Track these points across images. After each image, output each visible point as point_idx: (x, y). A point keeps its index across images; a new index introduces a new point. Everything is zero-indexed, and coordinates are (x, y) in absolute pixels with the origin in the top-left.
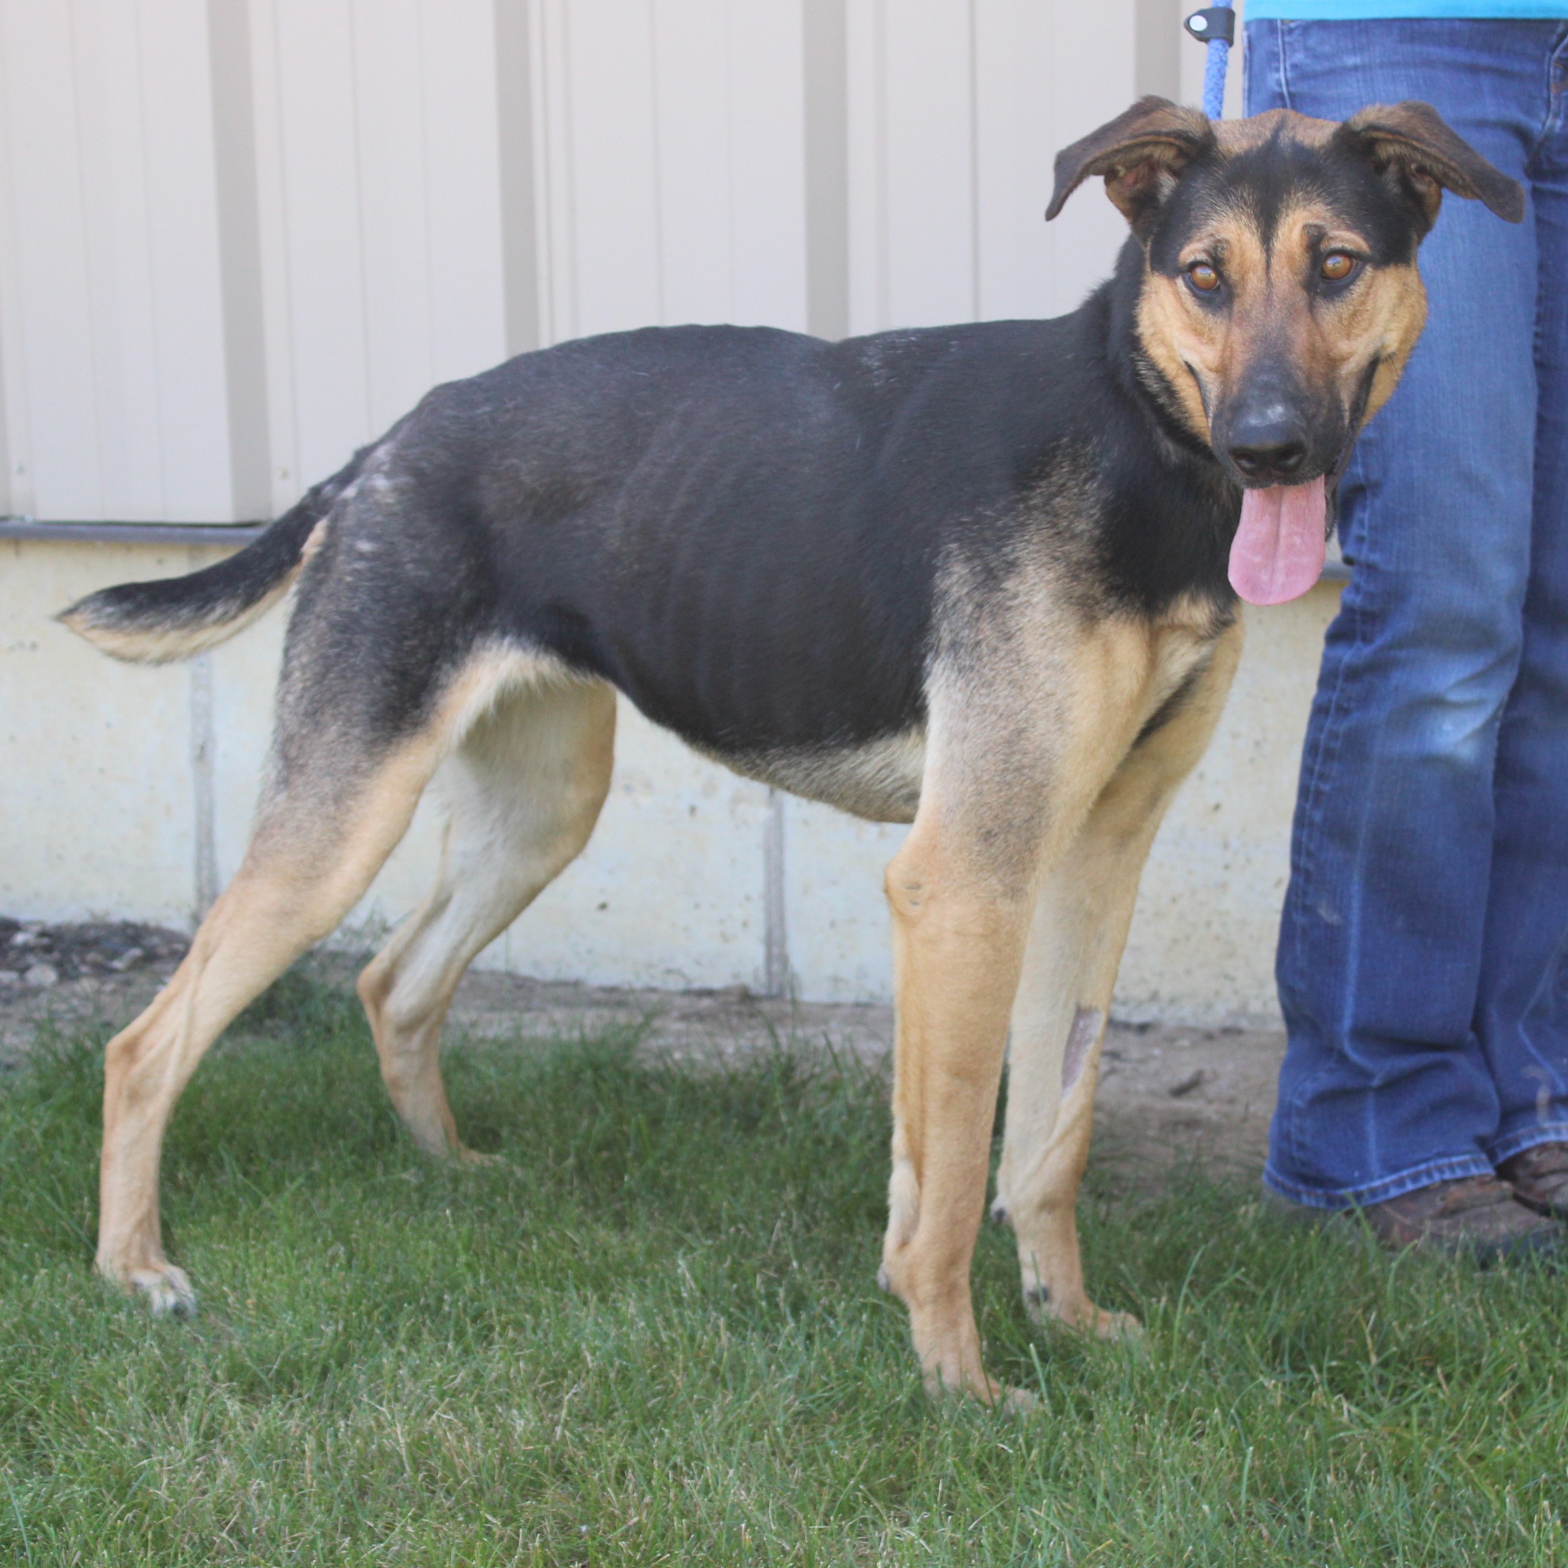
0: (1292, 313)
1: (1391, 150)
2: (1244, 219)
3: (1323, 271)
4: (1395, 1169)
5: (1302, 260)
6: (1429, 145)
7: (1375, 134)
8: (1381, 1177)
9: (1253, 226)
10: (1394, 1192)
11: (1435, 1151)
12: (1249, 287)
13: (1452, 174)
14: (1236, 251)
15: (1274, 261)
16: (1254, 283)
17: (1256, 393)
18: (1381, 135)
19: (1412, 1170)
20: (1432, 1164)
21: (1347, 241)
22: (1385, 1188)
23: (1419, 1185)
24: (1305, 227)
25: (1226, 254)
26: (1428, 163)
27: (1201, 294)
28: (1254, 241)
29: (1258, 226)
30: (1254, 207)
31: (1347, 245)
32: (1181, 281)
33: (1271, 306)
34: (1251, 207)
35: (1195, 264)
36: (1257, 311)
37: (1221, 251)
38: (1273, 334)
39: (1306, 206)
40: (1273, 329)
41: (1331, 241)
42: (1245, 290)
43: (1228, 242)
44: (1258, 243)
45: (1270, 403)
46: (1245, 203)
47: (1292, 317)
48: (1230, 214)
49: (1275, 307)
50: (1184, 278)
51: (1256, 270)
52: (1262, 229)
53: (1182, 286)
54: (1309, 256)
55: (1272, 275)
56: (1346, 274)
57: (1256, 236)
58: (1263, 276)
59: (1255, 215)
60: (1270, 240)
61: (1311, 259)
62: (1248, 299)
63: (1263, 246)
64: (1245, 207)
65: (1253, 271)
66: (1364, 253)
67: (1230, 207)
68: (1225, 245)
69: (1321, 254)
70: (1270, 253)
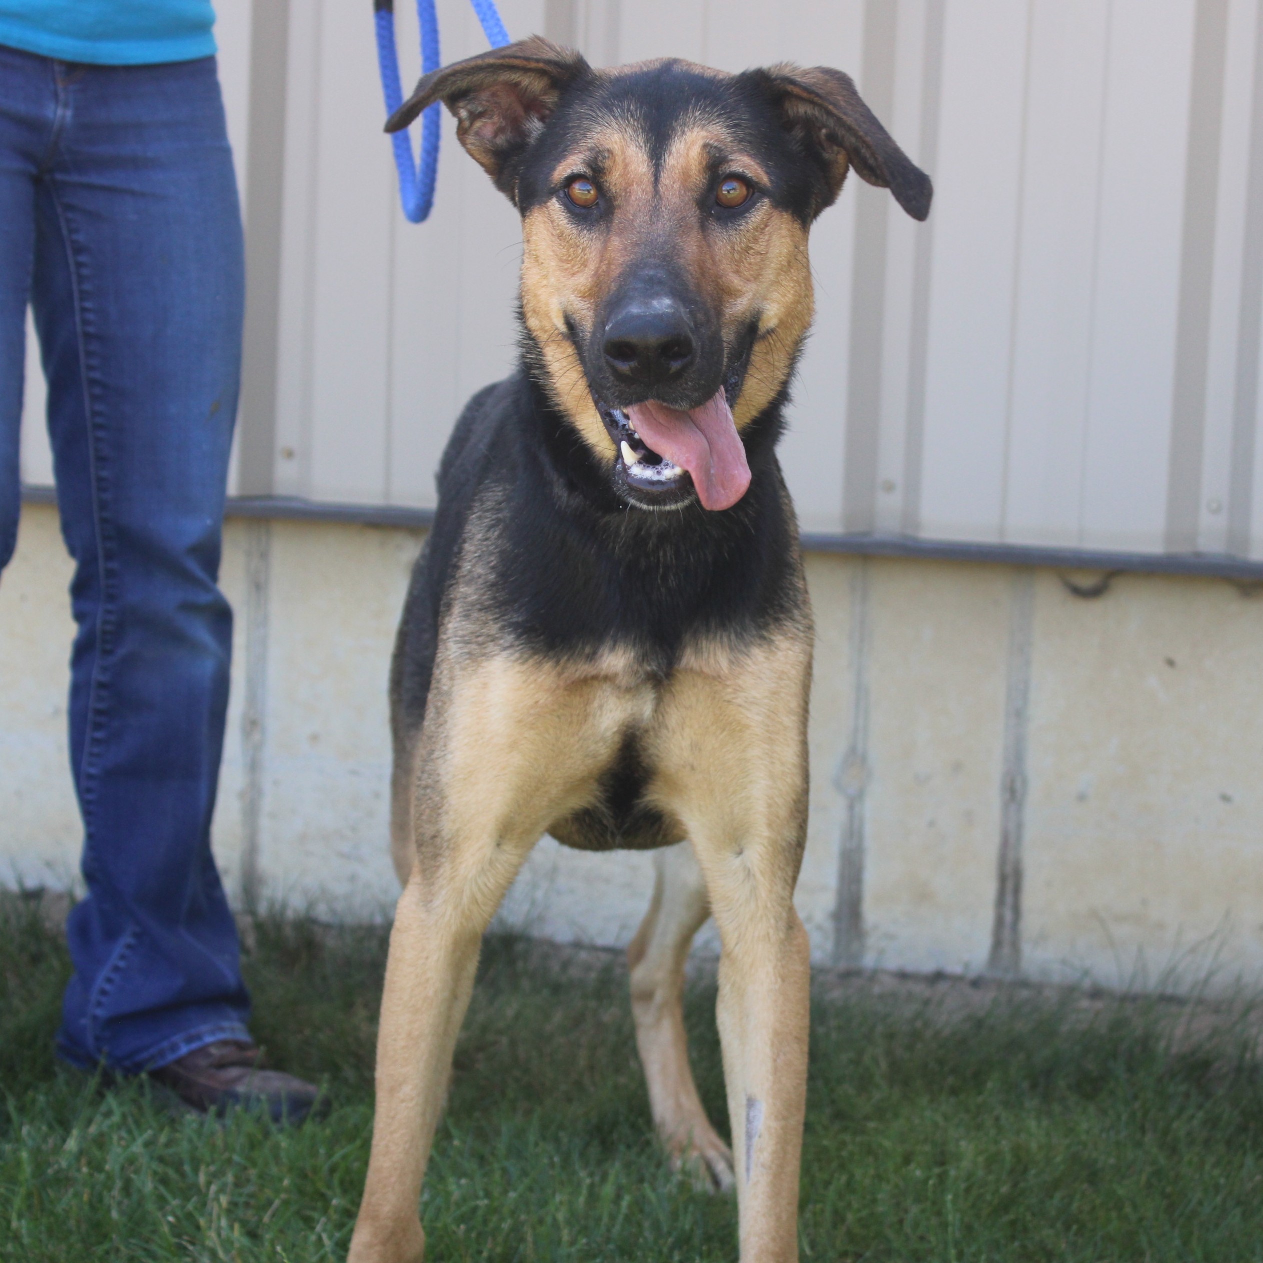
0: (682, 226)
1: (803, 109)
2: (630, 130)
3: (717, 197)
5: (698, 178)
6: (845, 114)
7: (790, 88)
9: (641, 139)
12: (633, 198)
13: (863, 151)
14: (619, 159)
15: (664, 175)
16: (640, 193)
17: (640, 285)
18: (796, 90)
21: (748, 167)
24: (705, 146)
25: (608, 163)
26: (841, 132)
27: (577, 211)
28: (640, 155)
29: (647, 141)
30: (641, 120)
31: (747, 172)
32: (554, 200)
33: (658, 216)
34: (638, 120)
35: (572, 179)
36: (641, 220)
37: (601, 161)
38: (660, 240)
39: (704, 125)
40: (659, 236)
41: (731, 163)
42: (627, 201)
43: (609, 151)
44: (645, 157)
45: (657, 295)
46: (632, 116)
47: (682, 229)
48: (614, 123)
49: (663, 216)
50: (558, 197)
51: (641, 182)
52: (651, 144)
53: (555, 205)
54: (707, 176)
55: (661, 189)
56: (740, 201)
57: (643, 150)
58: (650, 188)
59: (643, 129)
60: (661, 156)
61: (709, 180)
62: (631, 209)
63: (651, 160)
64: (631, 120)
65: (638, 183)
66: (764, 186)
67: (615, 117)
68: (607, 154)
69: (719, 176)
70: (660, 168)
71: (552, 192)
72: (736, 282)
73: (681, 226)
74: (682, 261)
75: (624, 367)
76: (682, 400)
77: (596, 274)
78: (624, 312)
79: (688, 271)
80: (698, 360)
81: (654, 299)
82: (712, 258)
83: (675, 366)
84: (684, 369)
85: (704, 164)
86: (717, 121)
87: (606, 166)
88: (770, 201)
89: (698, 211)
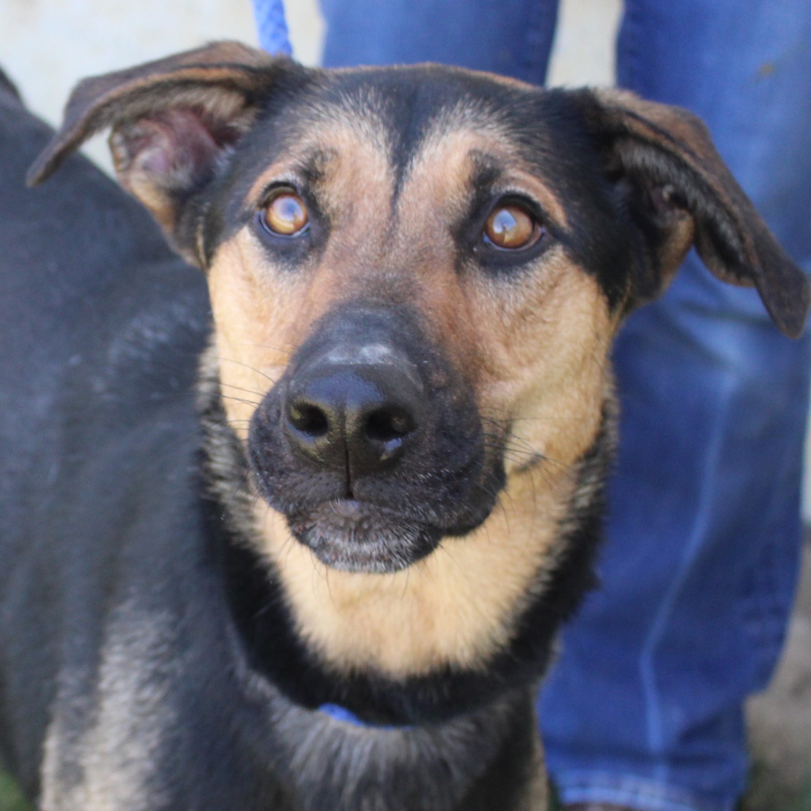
0: (424, 260)
1: (639, 156)
3: (487, 230)
7: (628, 122)
9: (381, 137)
12: (360, 216)
14: (346, 163)
15: (408, 187)
16: (371, 211)
17: (349, 328)
18: (637, 127)
21: (535, 190)
24: (472, 152)
25: (329, 167)
26: (693, 194)
27: (275, 242)
28: (377, 157)
29: (389, 139)
30: (383, 113)
31: (532, 194)
32: (245, 230)
33: (391, 245)
34: (378, 113)
35: (274, 191)
36: (366, 249)
37: (321, 165)
38: (388, 276)
39: (475, 128)
40: (388, 270)
41: (509, 181)
42: (351, 221)
43: (334, 152)
44: (385, 161)
45: (370, 341)
46: (370, 107)
47: (423, 264)
48: (343, 118)
49: (398, 246)
50: (251, 225)
51: (376, 196)
52: (394, 144)
53: (245, 237)
54: (470, 196)
55: (401, 207)
56: (520, 242)
57: (383, 152)
58: (386, 206)
59: (386, 124)
60: (407, 161)
61: (473, 201)
62: (356, 232)
63: (392, 166)
64: (368, 112)
65: (370, 197)
66: (557, 223)
67: (345, 109)
68: (329, 155)
69: (490, 198)
70: (404, 178)
71: (246, 219)
72: (502, 357)
73: (422, 260)
74: (418, 303)
78: (319, 360)
79: (426, 317)
81: (364, 345)
82: (468, 311)
84: (404, 452)
85: (466, 177)
86: (495, 125)
87: (326, 170)
88: (564, 250)
89: (452, 243)
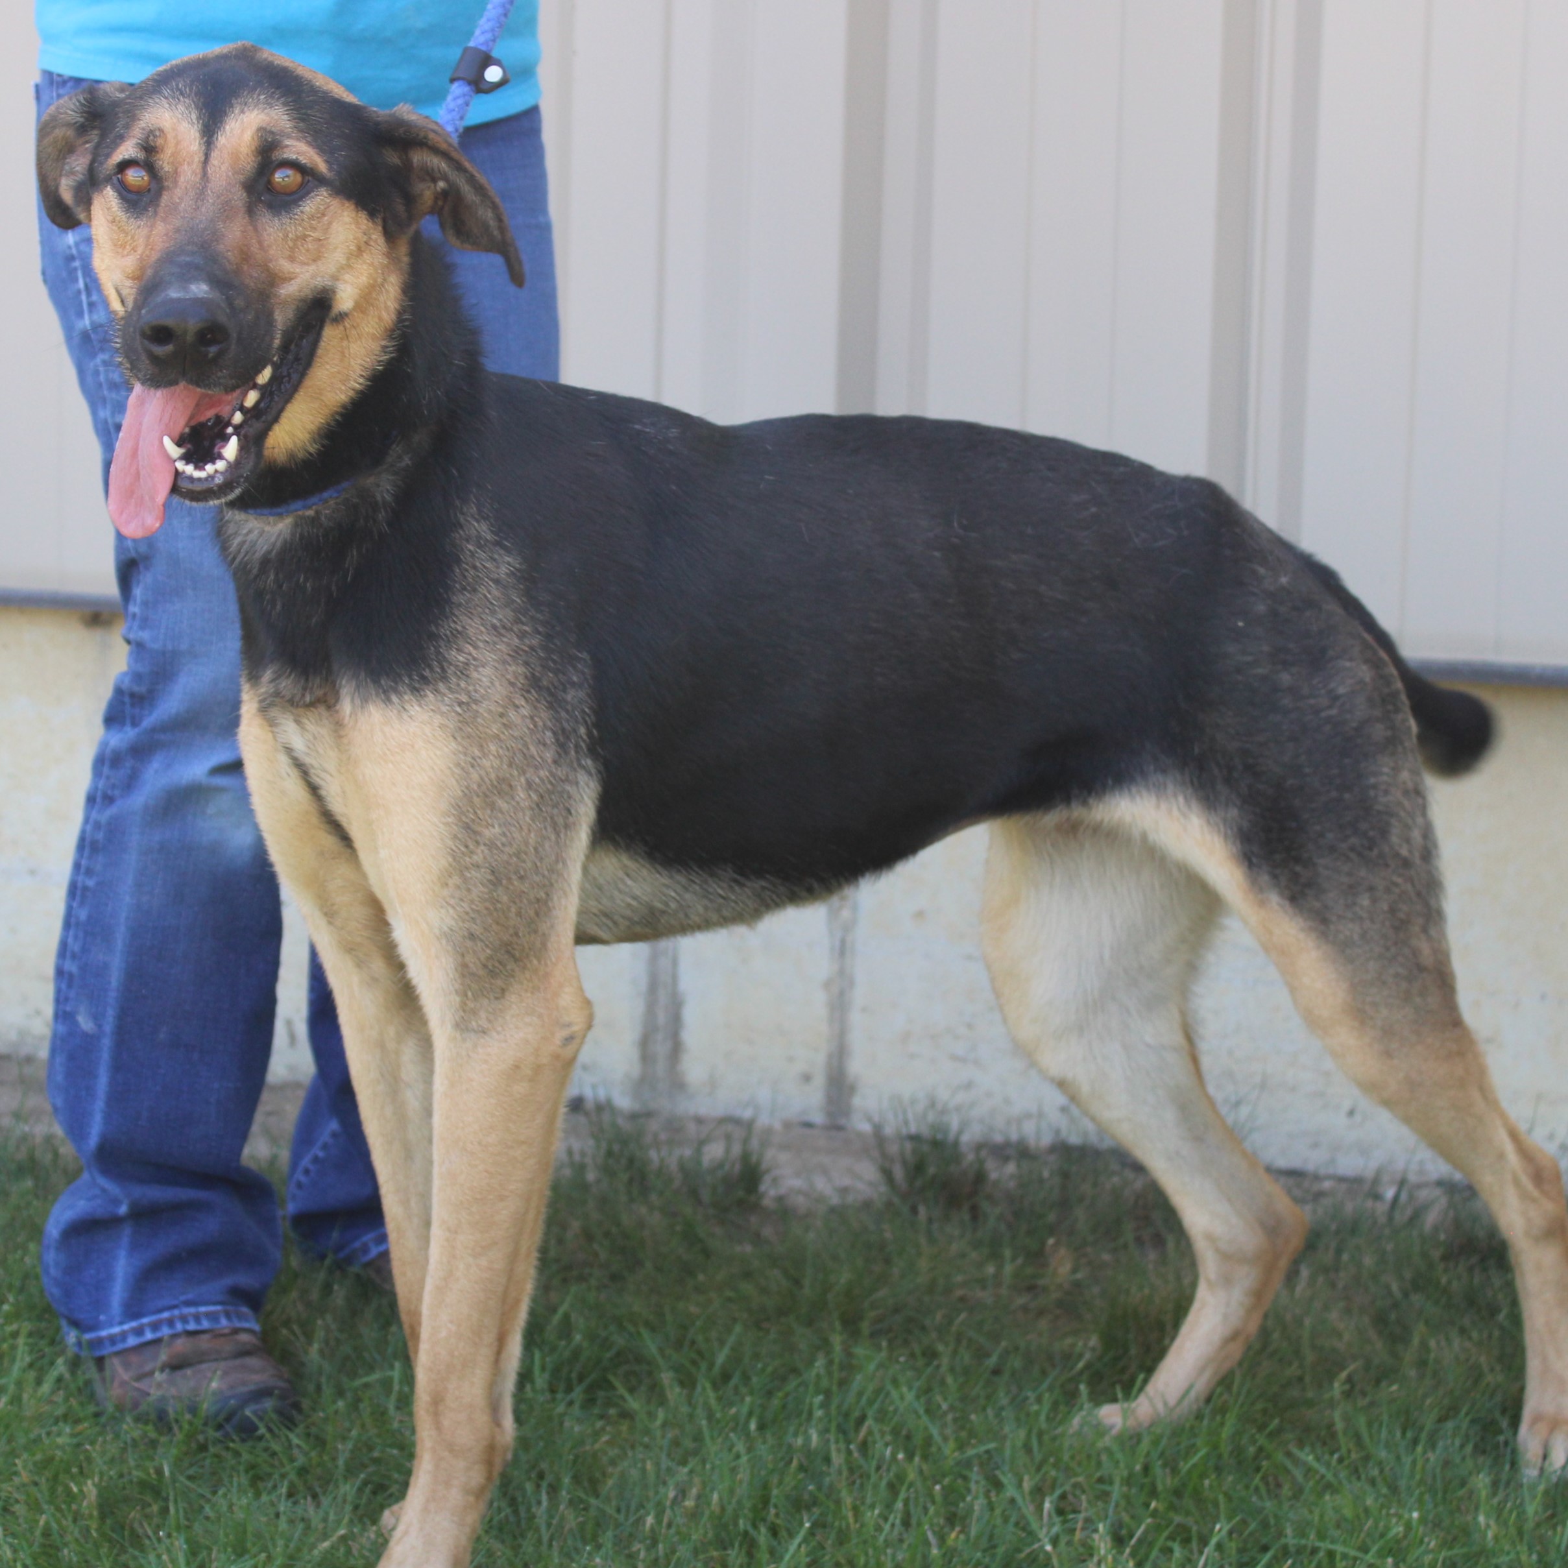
0: (226, 210)
2: (183, 109)
3: (269, 182)
4: (136, 1316)
5: (249, 163)
8: (121, 1323)
9: (194, 116)
10: (132, 1341)
11: (183, 1298)
12: (182, 179)
14: (170, 136)
15: (215, 154)
16: (188, 174)
17: (177, 271)
19: (153, 1318)
20: (176, 1312)
21: (303, 153)
22: (123, 1336)
23: (158, 1335)
24: (259, 129)
25: (160, 141)
27: (130, 198)
28: (192, 131)
29: (199, 118)
30: (193, 97)
31: (301, 158)
32: (109, 188)
33: (203, 200)
34: (190, 98)
35: (124, 165)
36: (186, 205)
37: (153, 141)
38: (200, 226)
40: (201, 221)
41: (285, 150)
42: (176, 182)
43: (161, 130)
44: (197, 135)
45: (194, 279)
46: (182, 94)
47: (225, 214)
48: (164, 102)
49: (208, 201)
50: (112, 185)
51: (192, 162)
52: (204, 121)
53: (109, 193)
54: (257, 161)
55: (210, 170)
56: (295, 189)
57: (196, 127)
58: (199, 171)
59: (197, 107)
60: (214, 134)
61: (259, 164)
62: (178, 192)
63: (202, 138)
64: (181, 99)
65: (189, 164)
66: (321, 173)
67: (166, 98)
68: (157, 133)
69: (272, 162)
70: (212, 146)
71: (108, 180)
72: (288, 266)
73: (224, 211)
75: (161, 350)
76: (215, 386)
77: (141, 260)
78: (163, 295)
79: (226, 258)
80: (233, 347)
81: (191, 283)
82: (260, 243)
83: (213, 350)
84: (220, 354)
85: (253, 148)
86: (281, 106)
87: (158, 144)
88: (326, 190)
89: (245, 195)
